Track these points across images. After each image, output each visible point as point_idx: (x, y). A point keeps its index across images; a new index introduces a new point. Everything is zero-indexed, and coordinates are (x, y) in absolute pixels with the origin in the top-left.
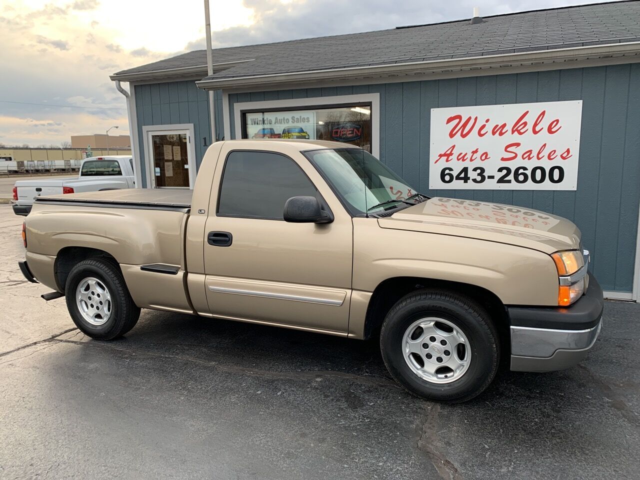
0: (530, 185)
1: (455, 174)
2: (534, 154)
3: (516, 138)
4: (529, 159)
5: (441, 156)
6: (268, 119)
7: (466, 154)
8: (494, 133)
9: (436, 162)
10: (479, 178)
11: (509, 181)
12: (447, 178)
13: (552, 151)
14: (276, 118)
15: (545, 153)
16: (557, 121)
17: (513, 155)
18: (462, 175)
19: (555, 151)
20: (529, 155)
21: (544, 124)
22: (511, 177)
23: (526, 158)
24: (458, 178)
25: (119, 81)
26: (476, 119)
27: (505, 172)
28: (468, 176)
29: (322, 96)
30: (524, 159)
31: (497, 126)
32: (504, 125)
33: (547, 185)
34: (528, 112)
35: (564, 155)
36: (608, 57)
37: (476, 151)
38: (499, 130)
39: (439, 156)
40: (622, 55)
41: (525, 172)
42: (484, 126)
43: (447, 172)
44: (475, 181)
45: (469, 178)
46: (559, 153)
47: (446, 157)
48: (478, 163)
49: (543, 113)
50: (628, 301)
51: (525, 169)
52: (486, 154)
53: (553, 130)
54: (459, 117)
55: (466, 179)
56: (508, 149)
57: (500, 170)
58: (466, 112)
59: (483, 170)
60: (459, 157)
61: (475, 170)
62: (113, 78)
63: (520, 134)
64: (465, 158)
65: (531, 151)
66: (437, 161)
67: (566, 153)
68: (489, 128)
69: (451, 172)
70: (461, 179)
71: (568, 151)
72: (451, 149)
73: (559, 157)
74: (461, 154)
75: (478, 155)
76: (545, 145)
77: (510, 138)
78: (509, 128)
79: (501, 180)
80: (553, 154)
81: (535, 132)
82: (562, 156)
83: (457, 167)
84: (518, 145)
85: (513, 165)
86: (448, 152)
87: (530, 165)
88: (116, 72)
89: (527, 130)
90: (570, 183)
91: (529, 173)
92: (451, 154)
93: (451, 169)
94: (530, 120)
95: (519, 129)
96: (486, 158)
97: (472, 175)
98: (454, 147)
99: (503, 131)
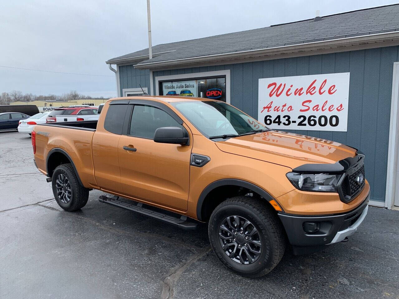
0: (317, 128)
1: (273, 119)
2: (320, 107)
3: (309, 97)
4: (317, 110)
5: (264, 108)
6: (173, 86)
7: (279, 107)
8: (295, 94)
9: (261, 112)
10: (287, 122)
11: (305, 125)
12: (268, 122)
13: (331, 106)
14: (177, 85)
15: (327, 107)
16: (334, 86)
17: (307, 108)
18: (277, 120)
19: (333, 106)
20: (317, 108)
21: (326, 88)
22: (306, 122)
23: (315, 110)
24: (275, 122)
25: (111, 64)
26: (285, 85)
27: (302, 119)
28: (281, 121)
29: (200, 72)
30: (314, 110)
31: (297, 89)
32: (302, 89)
33: (328, 128)
34: (316, 80)
35: (339, 108)
36: (365, 44)
37: (284, 106)
38: (299, 92)
39: (263, 108)
40: (375, 42)
41: (314, 119)
42: (289, 90)
43: (268, 118)
44: (284, 124)
45: (281, 122)
46: (335, 107)
47: (267, 109)
48: (286, 113)
49: (325, 81)
50: (382, 208)
51: (315, 117)
52: (291, 107)
53: (332, 92)
54: (275, 84)
55: (279, 123)
56: (304, 104)
57: (300, 117)
58: (279, 80)
59: (289, 117)
60: (275, 109)
61: (284, 117)
62: (107, 63)
63: (312, 94)
64: (278, 110)
65: (318, 106)
66: (263, 111)
67: (340, 107)
68: (293, 91)
69: (270, 118)
70: (276, 122)
71: (341, 106)
72: (270, 104)
73: (335, 109)
74: (276, 107)
75: (286, 108)
76: (327, 102)
77: (305, 97)
78: (304, 90)
79: (300, 124)
80: (332, 108)
81: (320, 93)
82: (337, 109)
83: (274, 115)
84: (310, 101)
85: (307, 114)
86: (269, 106)
87: (318, 114)
88: (109, 59)
89: (316, 92)
90: (343, 127)
91: (317, 119)
92: (270, 107)
93: (270, 117)
94: (317, 85)
95: (311, 91)
96: (291, 110)
97: (283, 120)
98: (272, 102)
99: (301, 93)
